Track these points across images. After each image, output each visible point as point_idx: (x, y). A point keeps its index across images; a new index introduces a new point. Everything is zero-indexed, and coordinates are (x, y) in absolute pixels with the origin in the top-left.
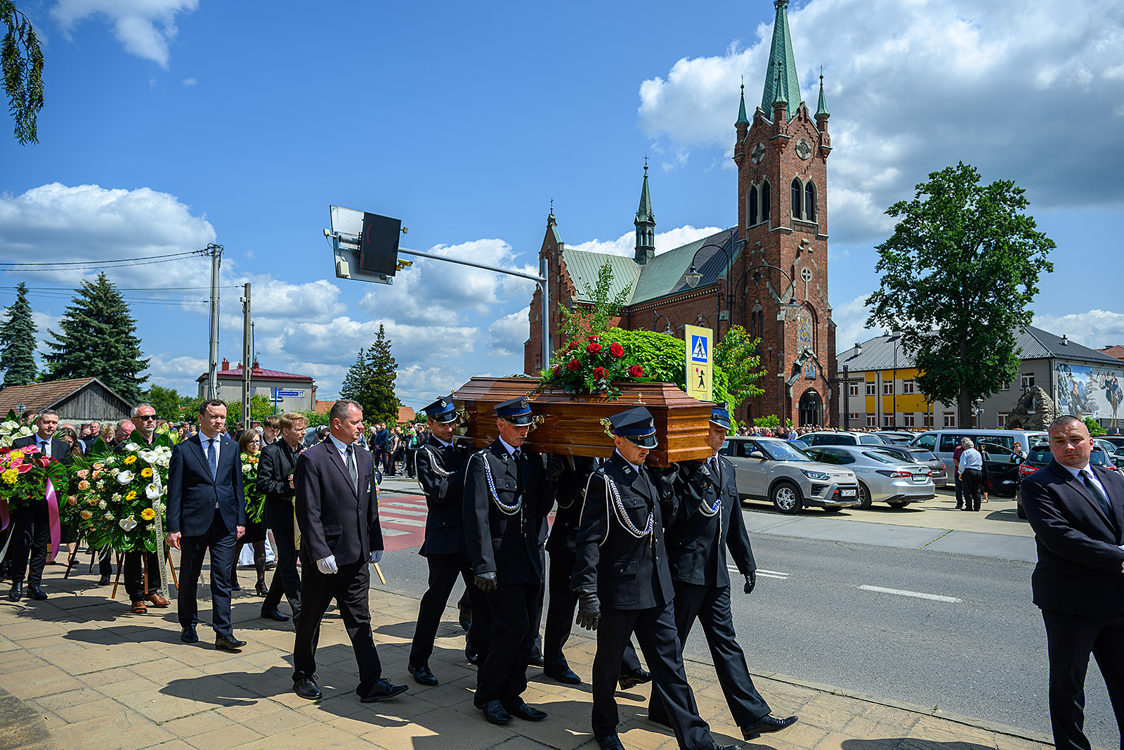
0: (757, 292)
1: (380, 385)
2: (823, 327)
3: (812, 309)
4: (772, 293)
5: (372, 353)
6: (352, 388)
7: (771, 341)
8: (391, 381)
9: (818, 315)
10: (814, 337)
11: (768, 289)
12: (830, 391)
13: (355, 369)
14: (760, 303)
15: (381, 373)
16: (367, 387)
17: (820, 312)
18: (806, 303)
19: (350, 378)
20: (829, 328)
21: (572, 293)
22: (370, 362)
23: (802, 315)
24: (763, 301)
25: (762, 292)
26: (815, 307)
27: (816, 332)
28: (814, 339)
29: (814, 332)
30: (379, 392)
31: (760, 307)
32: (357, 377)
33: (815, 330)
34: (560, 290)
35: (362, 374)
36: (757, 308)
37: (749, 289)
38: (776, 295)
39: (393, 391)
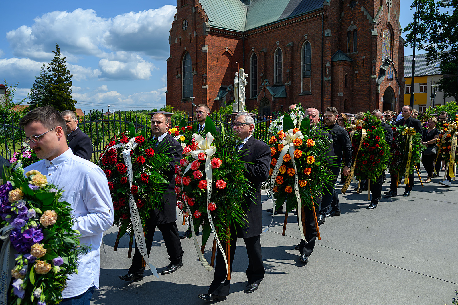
0: (352, 15)
1: (60, 91)
2: (396, 42)
3: (391, 28)
4: (366, 16)
5: (52, 66)
6: (39, 94)
7: (364, 52)
8: (68, 88)
9: (394, 33)
10: (391, 49)
11: (363, 12)
12: (400, 89)
13: (39, 80)
14: (355, 23)
15: (60, 81)
16: (50, 92)
17: (395, 31)
18: (388, 24)
19: (36, 86)
20: (400, 43)
21: (205, 20)
22: (50, 73)
23: (386, 32)
24: (357, 22)
25: (357, 15)
26: (393, 27)
27: (392, 46)
28: (391, 51)
29: (391, 46)
30: (60, 96)
31: (355, 27)
32: (42, 85)
33: (392, 44)
34: (195, 19)
35: (45, 83)
36: (352, 28)
37: (344, 14)
38: (370, 17)
39: (71, 95)
